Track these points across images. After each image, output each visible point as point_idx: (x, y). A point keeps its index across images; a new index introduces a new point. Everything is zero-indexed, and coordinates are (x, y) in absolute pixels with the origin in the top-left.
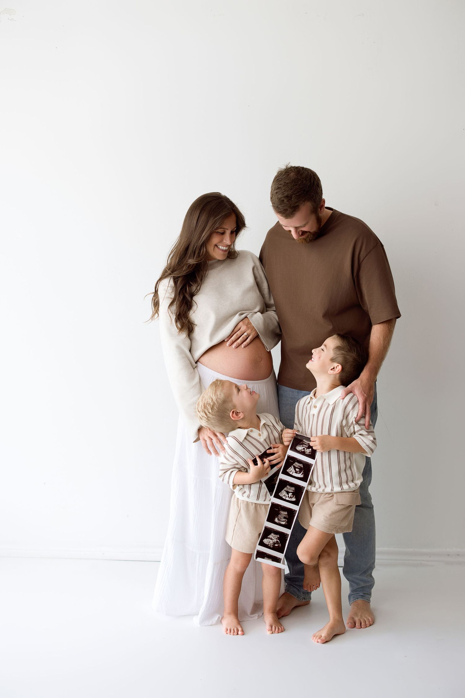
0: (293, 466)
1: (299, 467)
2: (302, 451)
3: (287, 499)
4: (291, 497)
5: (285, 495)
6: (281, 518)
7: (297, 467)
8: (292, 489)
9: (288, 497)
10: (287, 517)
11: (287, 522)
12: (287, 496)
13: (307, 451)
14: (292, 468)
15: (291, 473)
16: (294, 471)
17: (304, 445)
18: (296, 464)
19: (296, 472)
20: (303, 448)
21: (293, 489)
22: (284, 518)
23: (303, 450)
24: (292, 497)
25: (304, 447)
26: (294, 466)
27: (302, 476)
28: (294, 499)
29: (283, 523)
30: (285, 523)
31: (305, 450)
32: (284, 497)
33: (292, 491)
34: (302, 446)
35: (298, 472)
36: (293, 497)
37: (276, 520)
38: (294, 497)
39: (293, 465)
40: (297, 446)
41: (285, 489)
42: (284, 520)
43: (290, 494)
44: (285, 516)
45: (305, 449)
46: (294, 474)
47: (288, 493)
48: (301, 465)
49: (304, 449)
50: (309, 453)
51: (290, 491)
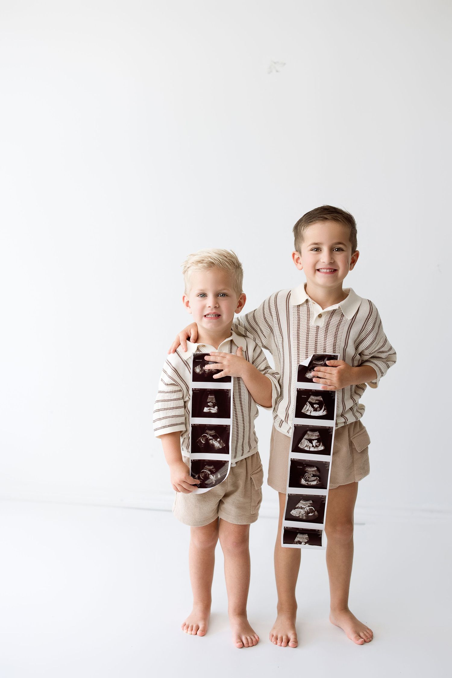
10: (318, 474)
21: (317, 433)
22: (314, 476)
26: (310, 403)
33: (317, 438)
35: (318, 409)
36: (319, 445)
42: (314, 478)
46: (314, 414)
48: (319, 397)
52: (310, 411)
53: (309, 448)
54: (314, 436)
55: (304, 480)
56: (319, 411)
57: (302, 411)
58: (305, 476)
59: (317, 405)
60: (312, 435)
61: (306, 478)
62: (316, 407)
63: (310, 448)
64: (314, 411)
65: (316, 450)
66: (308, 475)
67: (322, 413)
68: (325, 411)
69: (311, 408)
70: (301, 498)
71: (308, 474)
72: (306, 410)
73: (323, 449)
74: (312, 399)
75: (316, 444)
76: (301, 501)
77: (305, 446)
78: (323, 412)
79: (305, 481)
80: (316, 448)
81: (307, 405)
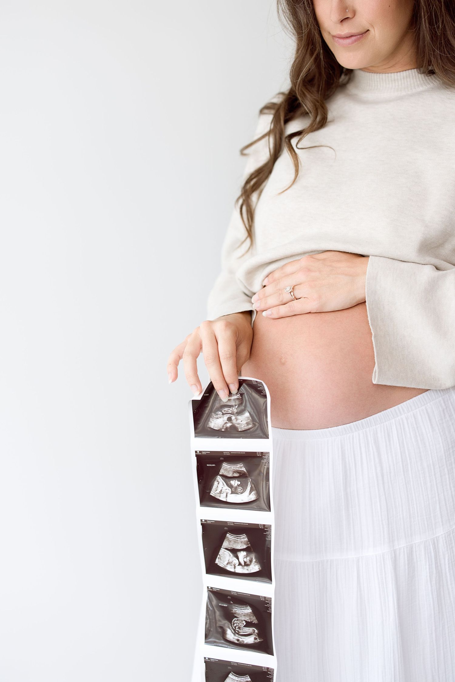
0: (221, 475)
1: (236, 475)
2: (227, 428)
3: (239, 570)
4: (246, 564)
5: (231, 561)
6: (239, 628)
7: (230, 475)
8: (241, 542)
9: (240, 564)
10: (255, 621)
11: (259, 635)
12: (236, 561)
13: (239, 421)
14: (221, 483)
15: (222, 498)
16: (229, 491)
17: (226, 409)
18: (227, 468)
19: (234, 491)
20: (226, 417)
21: (244, 538)
22: (248, 624)
23: (229, 425)
24: (248, 563)
25: (229, 415)
26: (223, 476)
27: (253, 497)
28: (255, 568)
29: (250, 640)
30: (255, 639)
31: (234, 421)
32: (230, 568)
33: (245, 547)
34: (223, 414)
35: (240, 489)
36: (251, 561)
37: (230, 635)
38: (254, 560)
39: (220, 473)
40: (211, 419)
41: (225, 544)
42: (249, 630)
43: (242, 555)
44: (247, 619)
45: (233, 418)
46: (232, 498)
47: (234, 552)
48: (239, 466)
49: (230, 419)
50: (248, 424)
51: (239, 547)
52: (225, 494)
53: (233, 567)
54: (238, 543)
55: (232, 632)
56: (241, 493)
57: (211, 494)
58: (234, 625)
59: (236, 481)
60: (235, 542)
61: (235, 628)
62: (236, 485)
63: (235, 568)
64: (232, 493)
65: (245, 571)
66: (238, 622)
67: (247, 496)
68: (253, 493)
69: (226, 487)
70: (229, 668)
71: (237, 620)
72: (218, 491)
73: (258, 570)
74: (226, 470)
75: (245, 560)
76: (230, 676)
77: (226, 563)
78: (250, 494)
79: (233, 635)
80: (246, 567)
81: (218, 481)
